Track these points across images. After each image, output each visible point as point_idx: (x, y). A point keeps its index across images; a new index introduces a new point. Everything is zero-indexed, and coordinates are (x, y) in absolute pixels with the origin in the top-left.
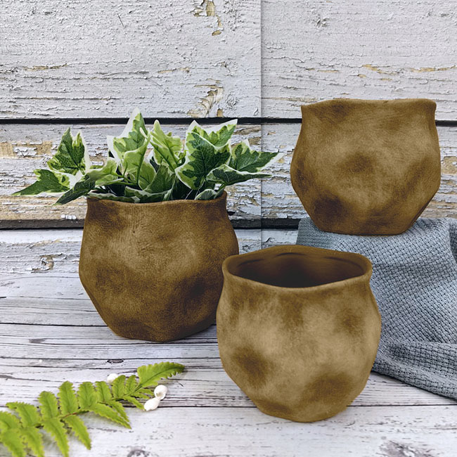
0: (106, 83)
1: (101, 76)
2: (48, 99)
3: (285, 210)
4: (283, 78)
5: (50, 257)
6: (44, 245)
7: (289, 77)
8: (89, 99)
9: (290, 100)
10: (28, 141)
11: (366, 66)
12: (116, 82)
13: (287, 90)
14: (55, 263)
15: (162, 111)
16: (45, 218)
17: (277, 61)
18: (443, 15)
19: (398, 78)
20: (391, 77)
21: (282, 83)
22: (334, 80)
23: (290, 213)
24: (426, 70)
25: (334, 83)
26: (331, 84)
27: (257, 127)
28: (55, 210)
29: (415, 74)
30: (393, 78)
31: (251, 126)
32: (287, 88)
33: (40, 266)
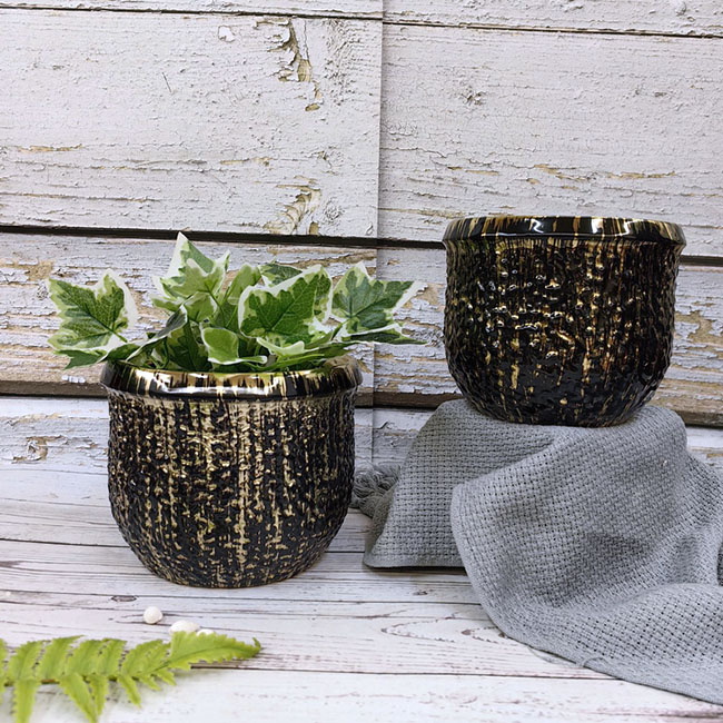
0: (140, 175)
1: (133, 165)
2: (51, 197)
3: (412, 380)
4: (413, 180)
5: (43, 440)
6: (34, 421)
7: (422, 179)
8: (113, 199)
9: (423, 213)
10: (16, 260)
11: (540, 166)
12: (157, 175)
13: (419, 199)
14: (50, 450)
15: (225, 223)
16: (37, 379)
17: (406, 153)
18: (658, 95)
19: (587, 186)
20: (576, 185)
21: (411, 187)
22: (490, 186)
23: (419, 384)
24: (630, 176)
25: (490, 190)
26: (486, 192)
27: (372, 252)
28: (53, 368)
29: (614, 182)
30: (580, 186)
31: (360, 251)
32: (419, 194)
33: (26, 453)
